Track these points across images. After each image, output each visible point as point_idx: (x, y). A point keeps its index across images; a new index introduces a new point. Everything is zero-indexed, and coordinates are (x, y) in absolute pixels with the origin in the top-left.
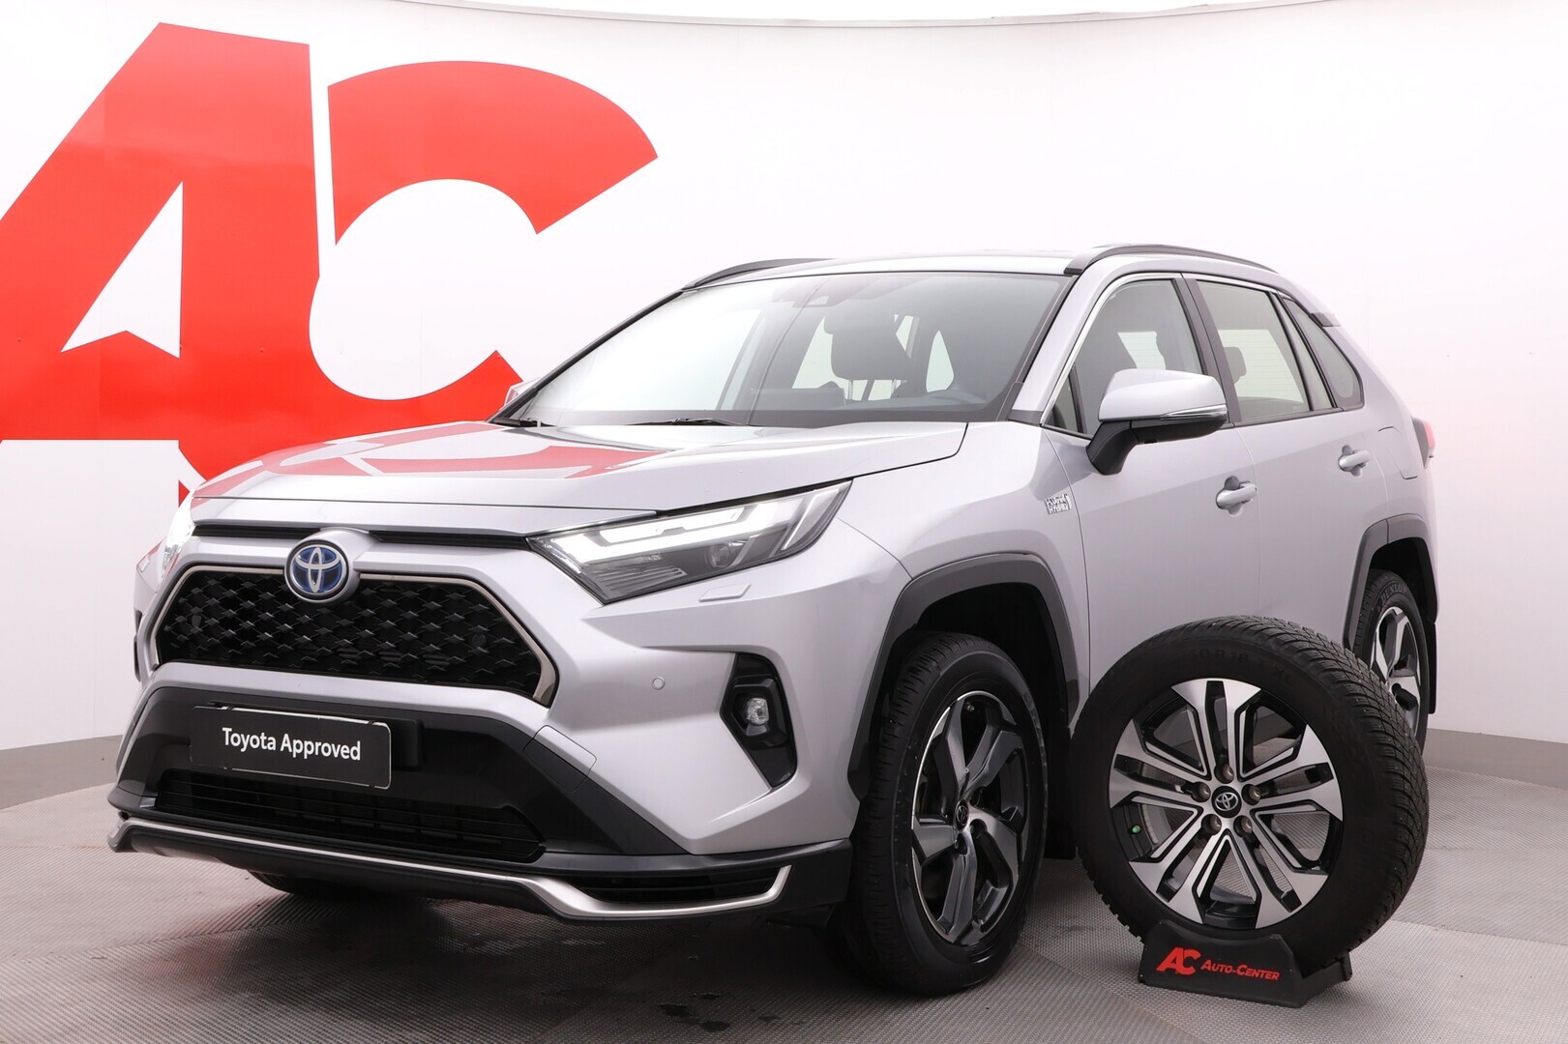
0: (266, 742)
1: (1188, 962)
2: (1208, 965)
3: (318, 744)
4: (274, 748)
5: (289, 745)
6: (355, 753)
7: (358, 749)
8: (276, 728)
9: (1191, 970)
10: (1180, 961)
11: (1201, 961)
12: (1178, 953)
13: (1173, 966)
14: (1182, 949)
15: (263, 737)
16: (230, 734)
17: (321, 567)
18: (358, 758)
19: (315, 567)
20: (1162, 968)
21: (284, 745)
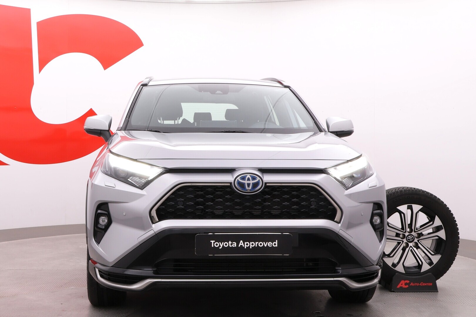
0: (231, 244)
1: (406, 284)
2: (412, 284)
3: (256, 243)
4: (235, 246)
5: (243, 244)
6: (275, 244)
7: (276, 243)
8: (237, 239)
9: (407, 286)
10: (404, 284)
11: (410, 283)
12: (403, 282)
13: (401, 286)
14: (404, 281)
15: (230, 243)
16: (214, 243)
17: (251, 182)
18: (276, 246)
19: (249, 182)
20: (398, 287)
21: (240, 244)
